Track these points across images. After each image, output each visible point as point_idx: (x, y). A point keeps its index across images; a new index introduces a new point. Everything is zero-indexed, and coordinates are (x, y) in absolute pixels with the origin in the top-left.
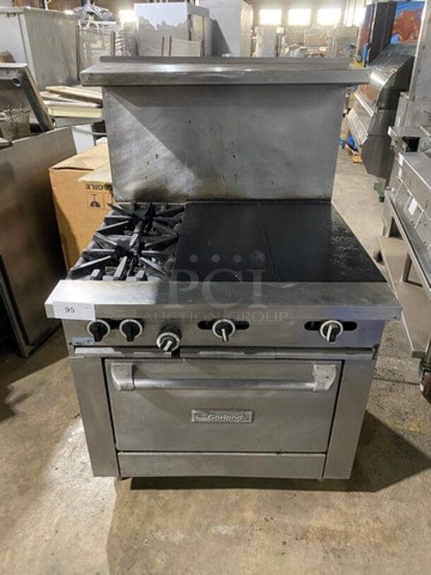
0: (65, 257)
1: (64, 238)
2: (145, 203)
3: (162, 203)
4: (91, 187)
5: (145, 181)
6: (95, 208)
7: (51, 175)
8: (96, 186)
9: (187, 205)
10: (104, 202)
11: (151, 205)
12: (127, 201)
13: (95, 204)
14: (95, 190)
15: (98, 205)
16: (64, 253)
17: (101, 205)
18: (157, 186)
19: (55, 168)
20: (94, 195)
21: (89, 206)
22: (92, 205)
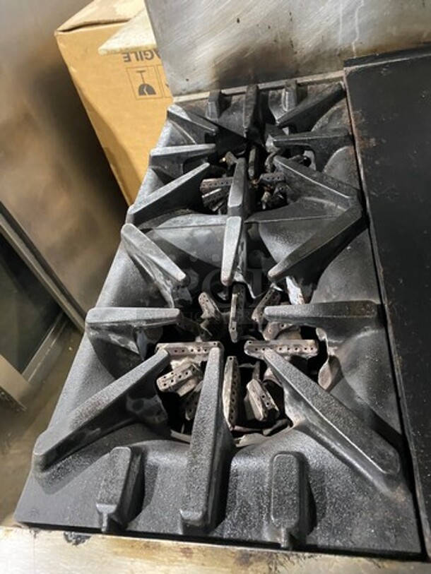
0: (120, 183)
1: (110, 153)
2: (243, 89)
3: (283, 83)
4: (133, 56)
5: (236, 30)
6: (148, 96)
7: (61, 46)
8: (140, 54)
9: (350, 77)
10: (160, 84)
11: (258, 91)
12: (199, 91)
13: (146, 90)
14: (141, 63)
15: (151, 91)
16: (117, 176)
17: (157, 89)
18: (265, 38)
19: (64, 31)
20: (141, 72)
21: (137, 93)
22: (141, 92)
